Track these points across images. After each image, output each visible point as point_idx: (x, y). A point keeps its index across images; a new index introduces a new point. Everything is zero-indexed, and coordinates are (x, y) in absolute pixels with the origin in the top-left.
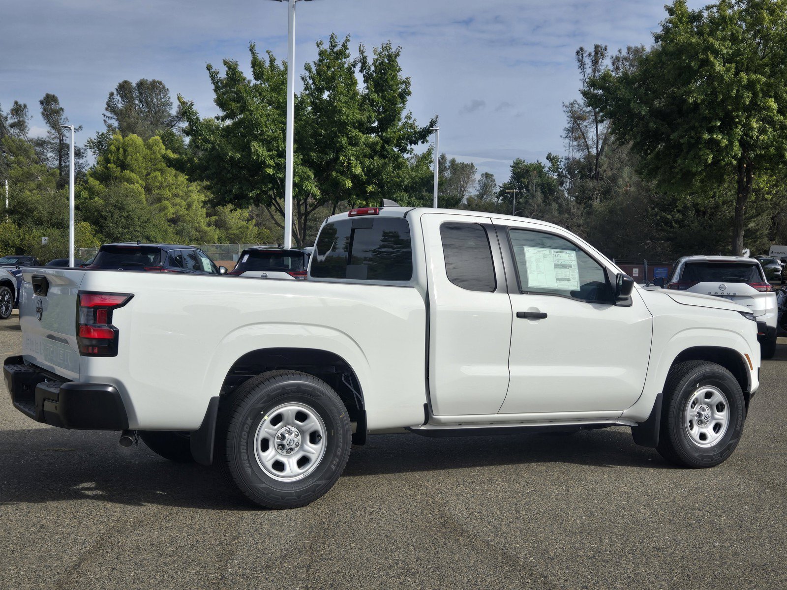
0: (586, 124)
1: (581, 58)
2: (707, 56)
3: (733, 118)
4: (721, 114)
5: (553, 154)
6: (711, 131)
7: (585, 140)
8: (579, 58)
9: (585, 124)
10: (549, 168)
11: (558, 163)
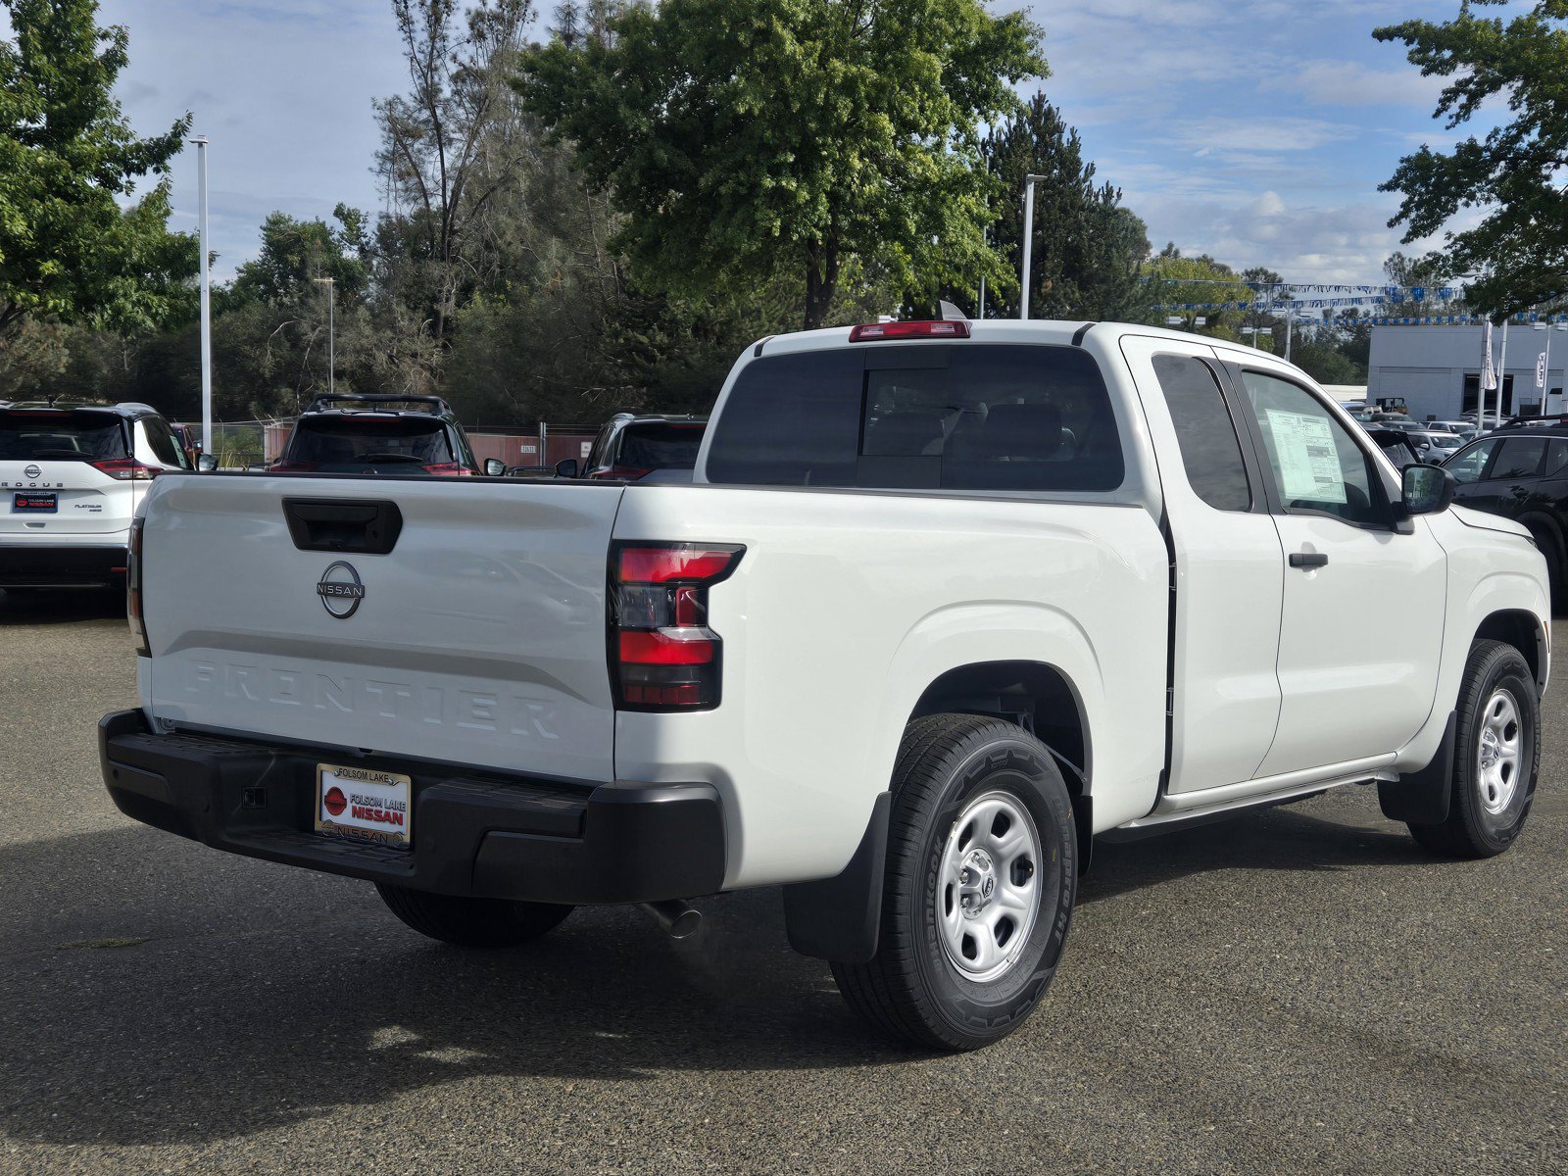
0: (420, 146)
1: (403, 9)
2: (770, 24)
3: (816, 149)
4: (795, 140)
5: (350, 204)
6: (776, 172)
7: (420, 178)
8: (399, 8)
9: (417, 146)
10: (341, 235)
11: (360, 225)
